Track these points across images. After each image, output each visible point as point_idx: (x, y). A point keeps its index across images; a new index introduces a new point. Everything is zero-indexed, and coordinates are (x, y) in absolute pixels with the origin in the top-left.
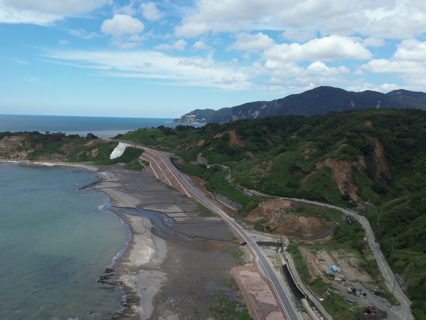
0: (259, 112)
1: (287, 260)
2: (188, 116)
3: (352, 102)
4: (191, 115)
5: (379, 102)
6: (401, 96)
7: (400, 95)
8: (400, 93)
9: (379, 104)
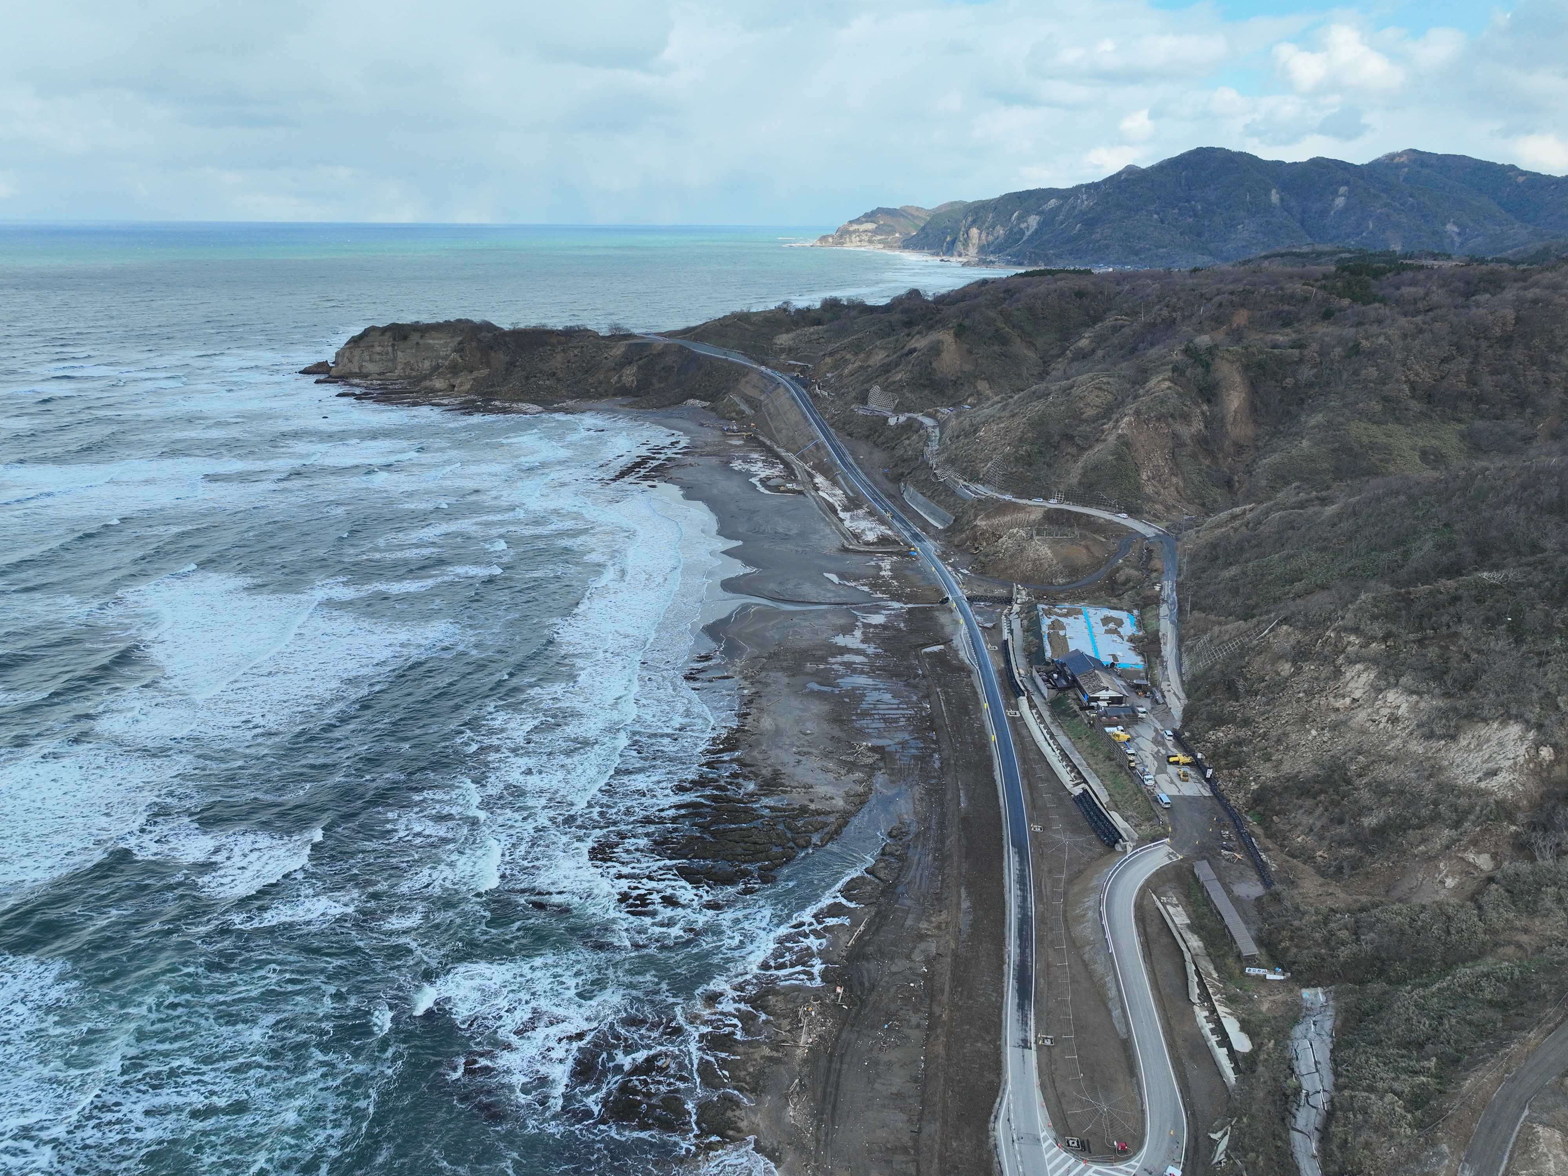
0: (1038, 218)
1: (1011, 631)
2: (855, 227)
3: (1274, 192)
4: (862, 223)
5: (1343, 189)
6: (1406, 170)
7: (1403, 165)
8: (1404, 159)
9: (1342, 195)
